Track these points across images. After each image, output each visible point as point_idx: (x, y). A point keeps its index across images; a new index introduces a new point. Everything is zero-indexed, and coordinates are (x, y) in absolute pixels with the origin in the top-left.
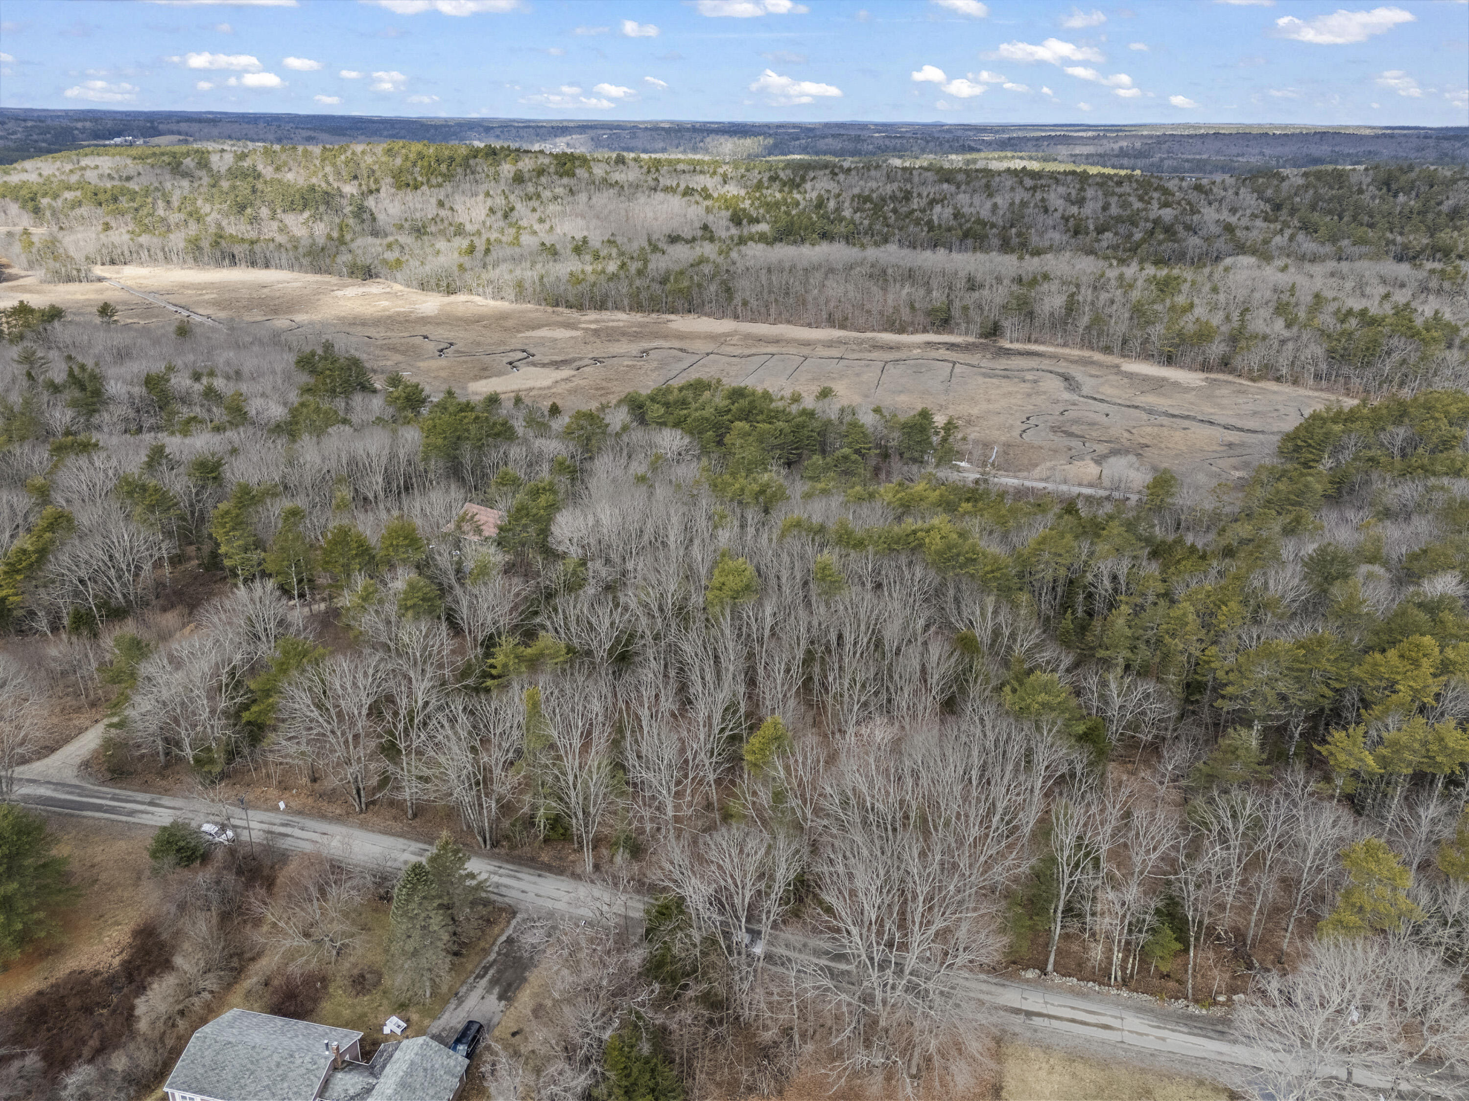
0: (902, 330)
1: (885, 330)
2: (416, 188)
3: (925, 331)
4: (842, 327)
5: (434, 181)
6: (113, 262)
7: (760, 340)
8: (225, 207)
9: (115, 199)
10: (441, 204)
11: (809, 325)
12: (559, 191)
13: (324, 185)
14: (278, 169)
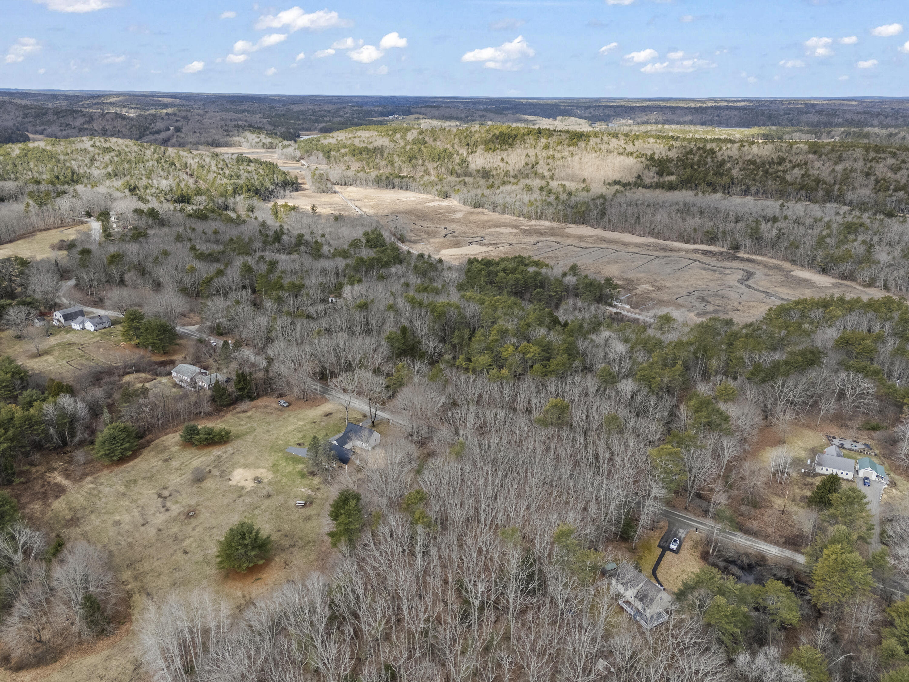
0: (688, 242)
1: (679, 241)
2: (494, 151)
3: (702, 243)
4: (657, 237)
5: (504, 147)
6: (345, 184)
7: (605, 240)
8: (404, 159)
9: (361, 153)
10: (502, 160)
11: (640, 235)
12: (566, 154)
13: (451, 149)
14: (434, 140)
